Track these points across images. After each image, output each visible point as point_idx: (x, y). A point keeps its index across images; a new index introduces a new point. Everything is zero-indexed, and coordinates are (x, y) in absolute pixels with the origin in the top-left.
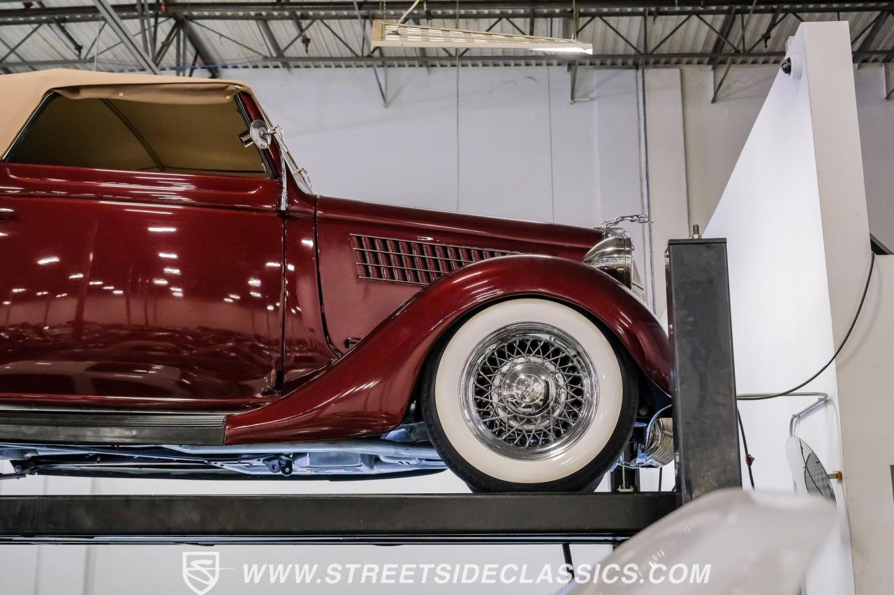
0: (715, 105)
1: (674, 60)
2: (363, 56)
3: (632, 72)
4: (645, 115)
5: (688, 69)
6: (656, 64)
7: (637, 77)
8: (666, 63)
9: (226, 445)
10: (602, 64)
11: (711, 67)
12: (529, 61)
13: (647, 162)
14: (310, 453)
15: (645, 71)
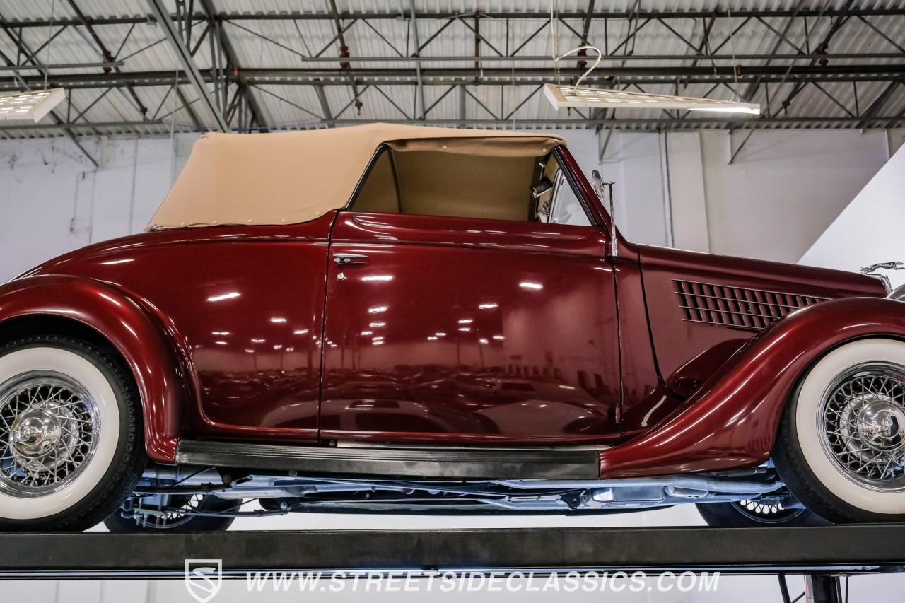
0: (734, 166)
1: (694, 124)
2: (414, 119)
3: (655, 135)
4: (668, 176)
5: (706, 133)
6: (677, 128)
7: (659, 141)
8: (687, 127)
9: (601, 479)
10: (627, 128)
11: (729, 131)
12: (560, 125)
13: (671, 219)
14: (613, 488)
15: (668, 134)
